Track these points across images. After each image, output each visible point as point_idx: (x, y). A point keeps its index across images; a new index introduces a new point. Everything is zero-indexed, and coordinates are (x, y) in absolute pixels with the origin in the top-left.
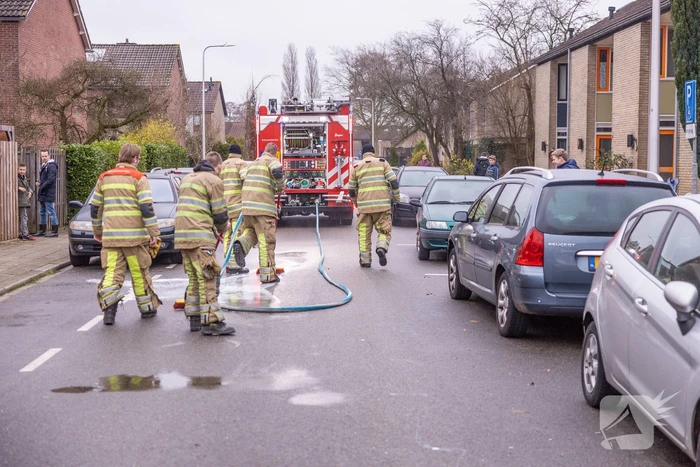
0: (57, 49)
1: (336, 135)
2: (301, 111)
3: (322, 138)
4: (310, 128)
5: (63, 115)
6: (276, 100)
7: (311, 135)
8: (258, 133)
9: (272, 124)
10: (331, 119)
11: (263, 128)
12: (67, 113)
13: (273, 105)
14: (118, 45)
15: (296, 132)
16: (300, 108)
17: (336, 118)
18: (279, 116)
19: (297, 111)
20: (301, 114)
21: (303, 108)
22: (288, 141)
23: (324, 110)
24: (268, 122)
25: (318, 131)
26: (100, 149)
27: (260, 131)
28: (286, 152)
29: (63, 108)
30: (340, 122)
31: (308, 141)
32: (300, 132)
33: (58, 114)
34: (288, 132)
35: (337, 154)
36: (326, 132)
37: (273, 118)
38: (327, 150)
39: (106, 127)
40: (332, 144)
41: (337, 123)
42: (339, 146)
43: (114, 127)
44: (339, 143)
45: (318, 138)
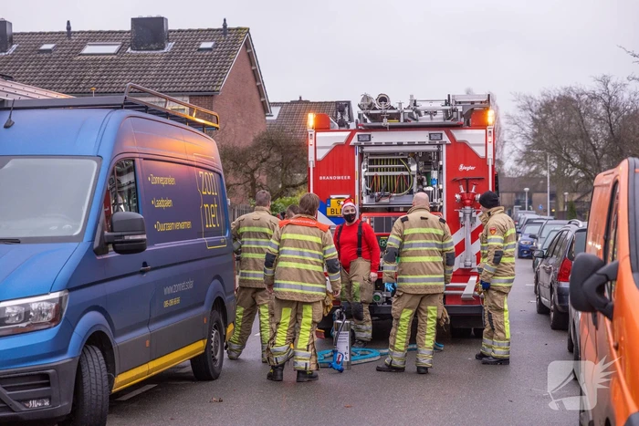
0: (242, 116)
1: (462, 167)
2: (395, 122)
3: (435, 175)
4: (414, 155)
5: (253, 176)
6: (348, 104)
7: (414, 168)
8: (312, 166)
9: (338, 147)
10: (451, 137)
11: (321, 154)
12: (256, 175)
13: (342, 112)
14: (292, 102)
15: (387, 161)
16: (391, 117)
17: (461, 135)
18: (353, 132)
19: (386, 122)
20: (393, 128)
21: (397, 116)
22: (370, 180)
23: (439, 118)
24: (331, 144)
25: (428, 160)
26: (283, 205)
27: (317, 162)
28: (366, 200)
29: (253, 171)
30: (470, 141)
31: (408, 179)
32: (393, 161)
33: (249, 176)
34: (371, 162)
35: (463, 203)
36: (443, 162)
37: (341, 136)
38: (444, 194)
39: (288, 186)
40: (453, 183)
41: (464, 145)
42: (468, 190)
43: (295, 187)
44: (467, 182)
45: (428, 174)
